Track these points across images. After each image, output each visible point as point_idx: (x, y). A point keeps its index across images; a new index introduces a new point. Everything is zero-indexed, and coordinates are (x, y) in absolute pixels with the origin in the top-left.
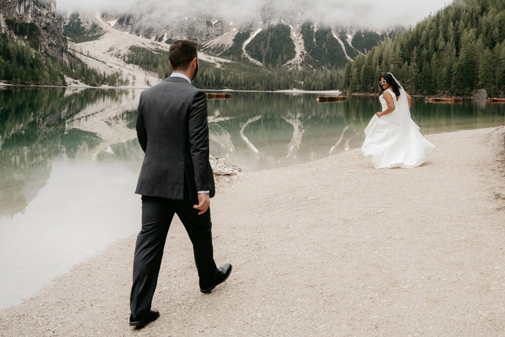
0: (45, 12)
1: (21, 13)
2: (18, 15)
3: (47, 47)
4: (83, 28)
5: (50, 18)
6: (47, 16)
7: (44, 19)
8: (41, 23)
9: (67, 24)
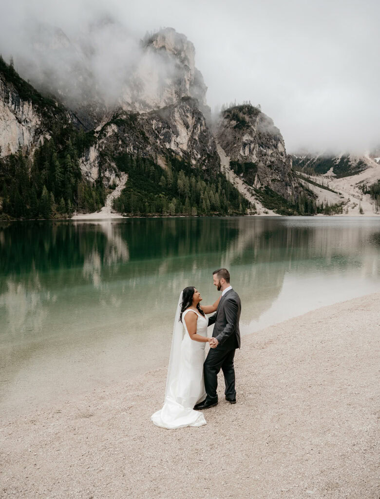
0: (270, 152)
1: (246, 155)
2: (242, 156)
3: (270, 182)
4: (350, 166)
5: (274, 157)
6: (272, 156)
7: (269, 158)
8: (266, 162)
9: (337, 163)
